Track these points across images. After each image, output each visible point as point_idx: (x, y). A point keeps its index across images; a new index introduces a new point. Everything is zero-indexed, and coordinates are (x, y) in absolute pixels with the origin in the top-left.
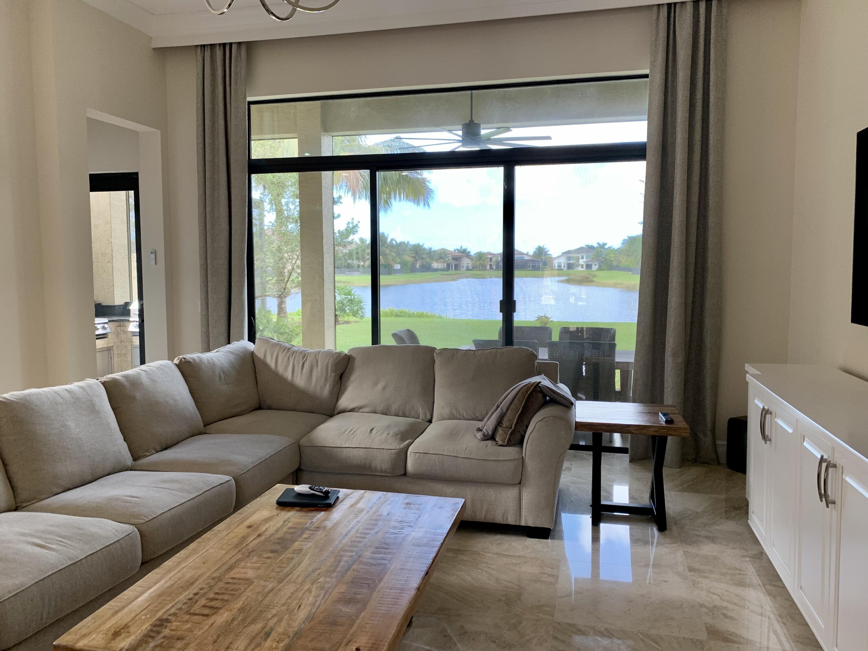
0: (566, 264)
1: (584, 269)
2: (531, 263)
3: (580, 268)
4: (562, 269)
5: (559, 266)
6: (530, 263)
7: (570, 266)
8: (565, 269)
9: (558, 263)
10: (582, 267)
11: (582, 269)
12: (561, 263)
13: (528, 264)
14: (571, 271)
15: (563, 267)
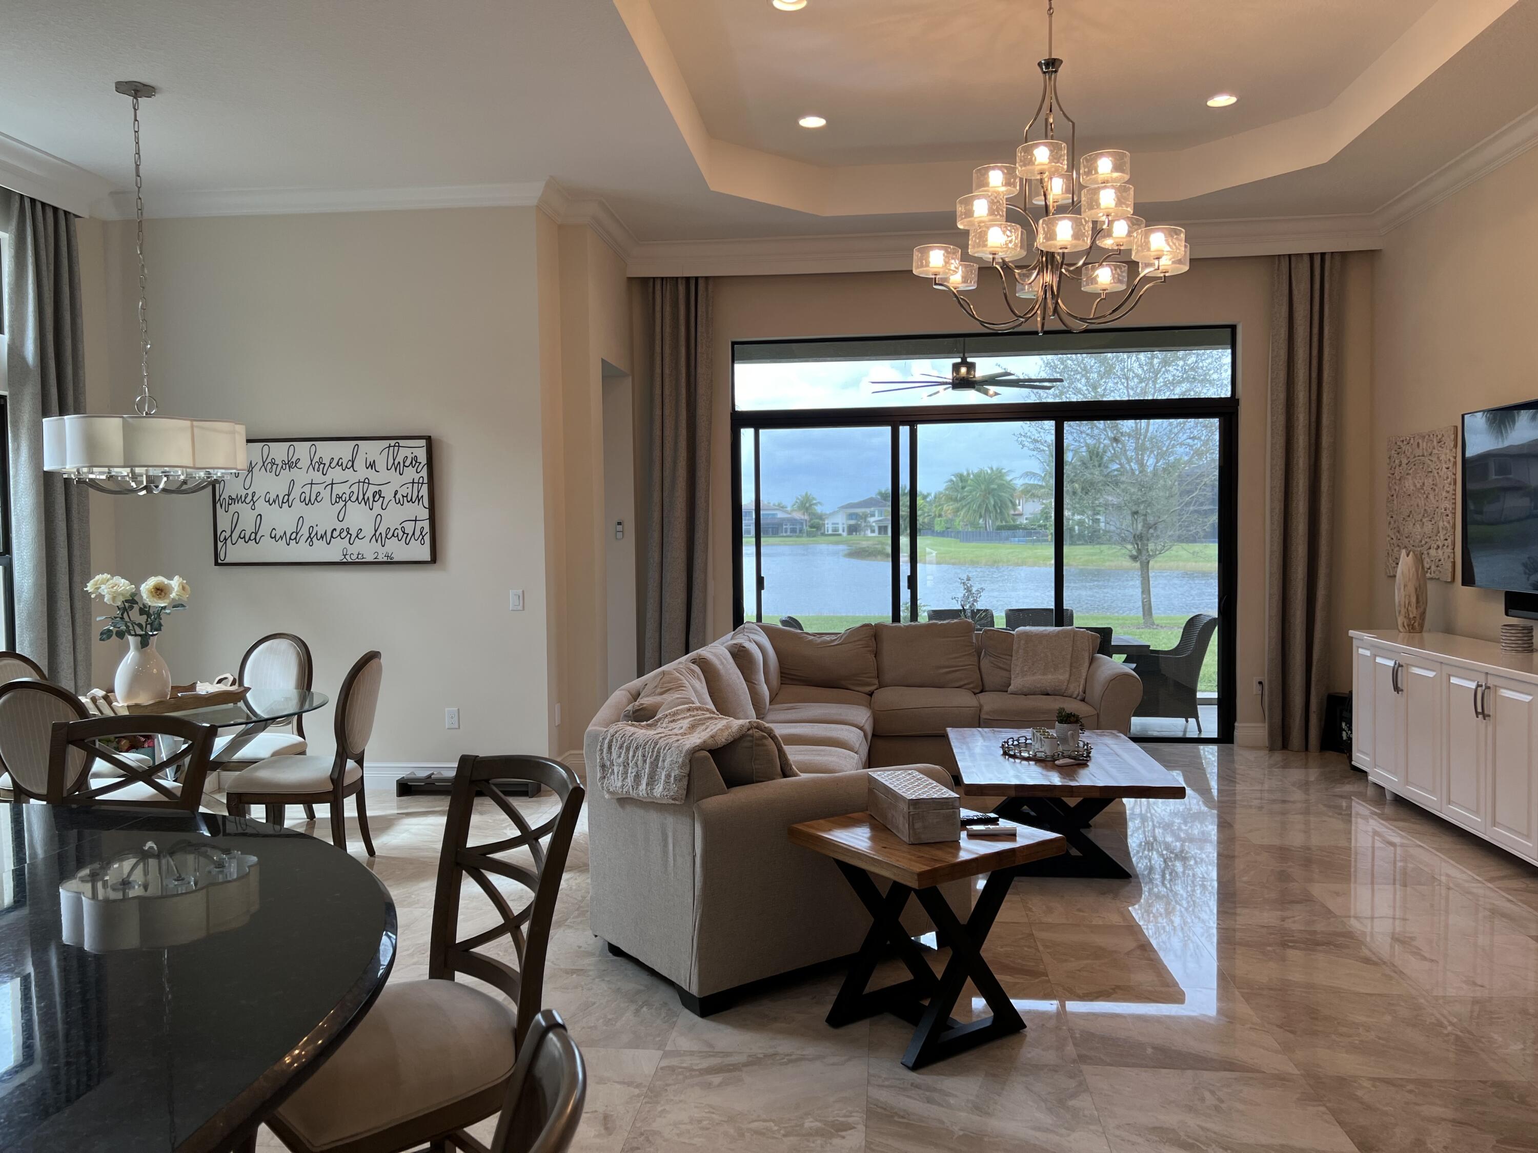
0: (845, 526)
1: (876, 534)
2: (789, 524)
3: (869, 534)
4: (840, 535)
5: (835, 530)
6: (786, 525)
7: (852, 530)
8: (845, 534)
9: (833, 524)
10: (873, 531)
11: (873, 535)
12: (838, 524)
13: (784, 527)
14: (854, 537)
15: (840, 532)
